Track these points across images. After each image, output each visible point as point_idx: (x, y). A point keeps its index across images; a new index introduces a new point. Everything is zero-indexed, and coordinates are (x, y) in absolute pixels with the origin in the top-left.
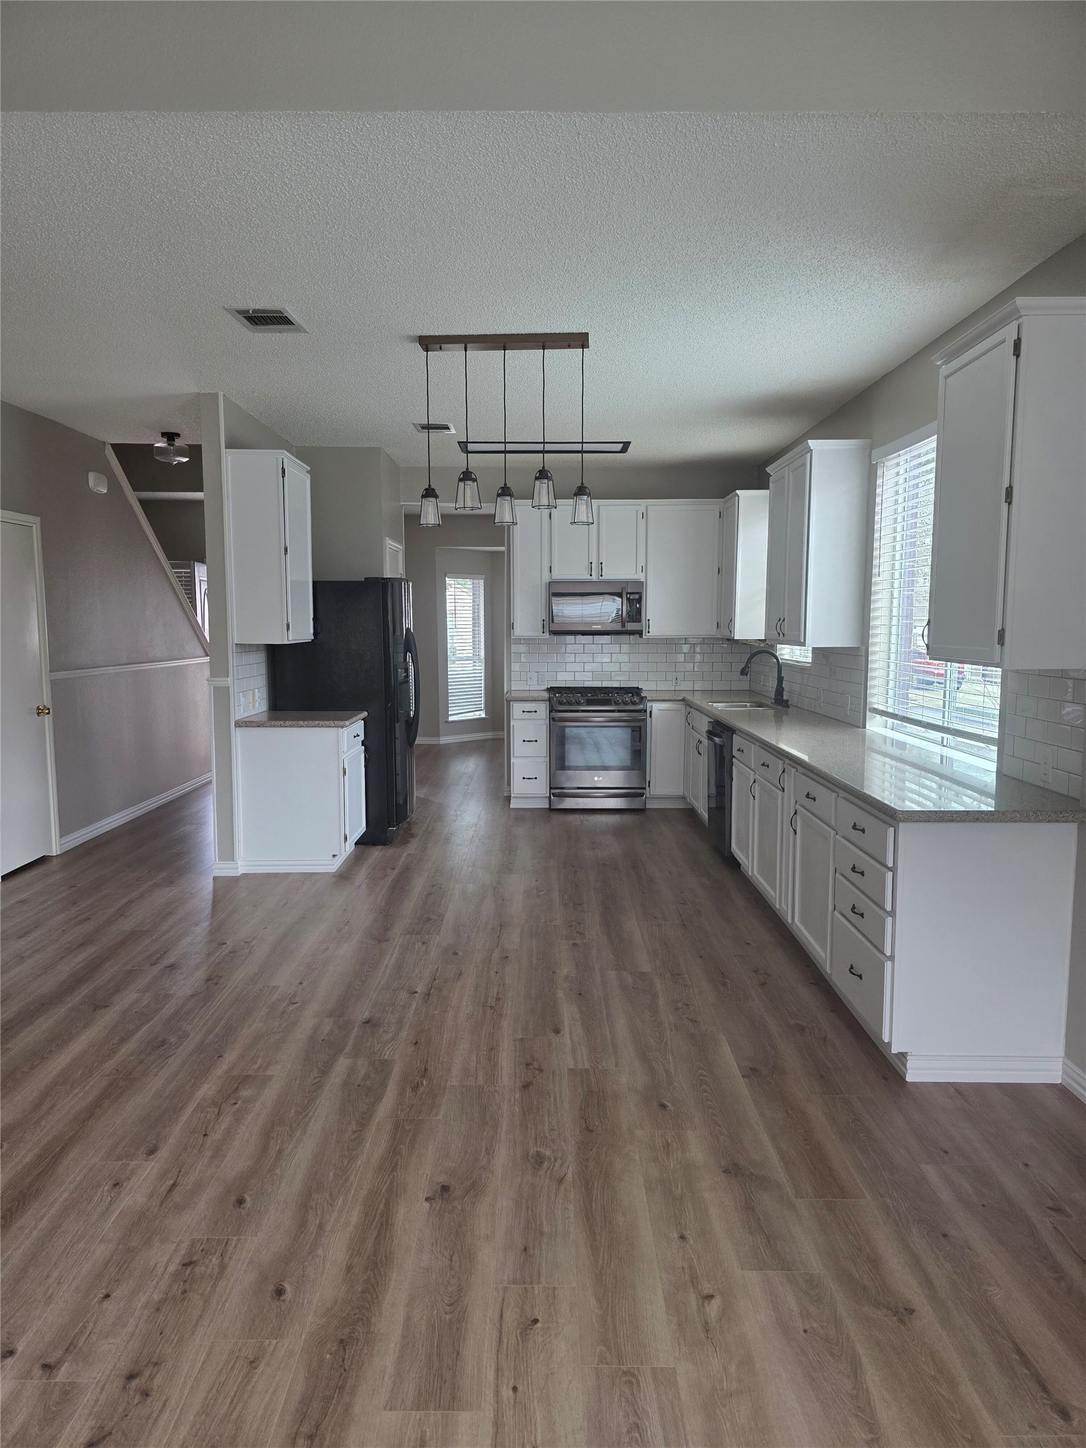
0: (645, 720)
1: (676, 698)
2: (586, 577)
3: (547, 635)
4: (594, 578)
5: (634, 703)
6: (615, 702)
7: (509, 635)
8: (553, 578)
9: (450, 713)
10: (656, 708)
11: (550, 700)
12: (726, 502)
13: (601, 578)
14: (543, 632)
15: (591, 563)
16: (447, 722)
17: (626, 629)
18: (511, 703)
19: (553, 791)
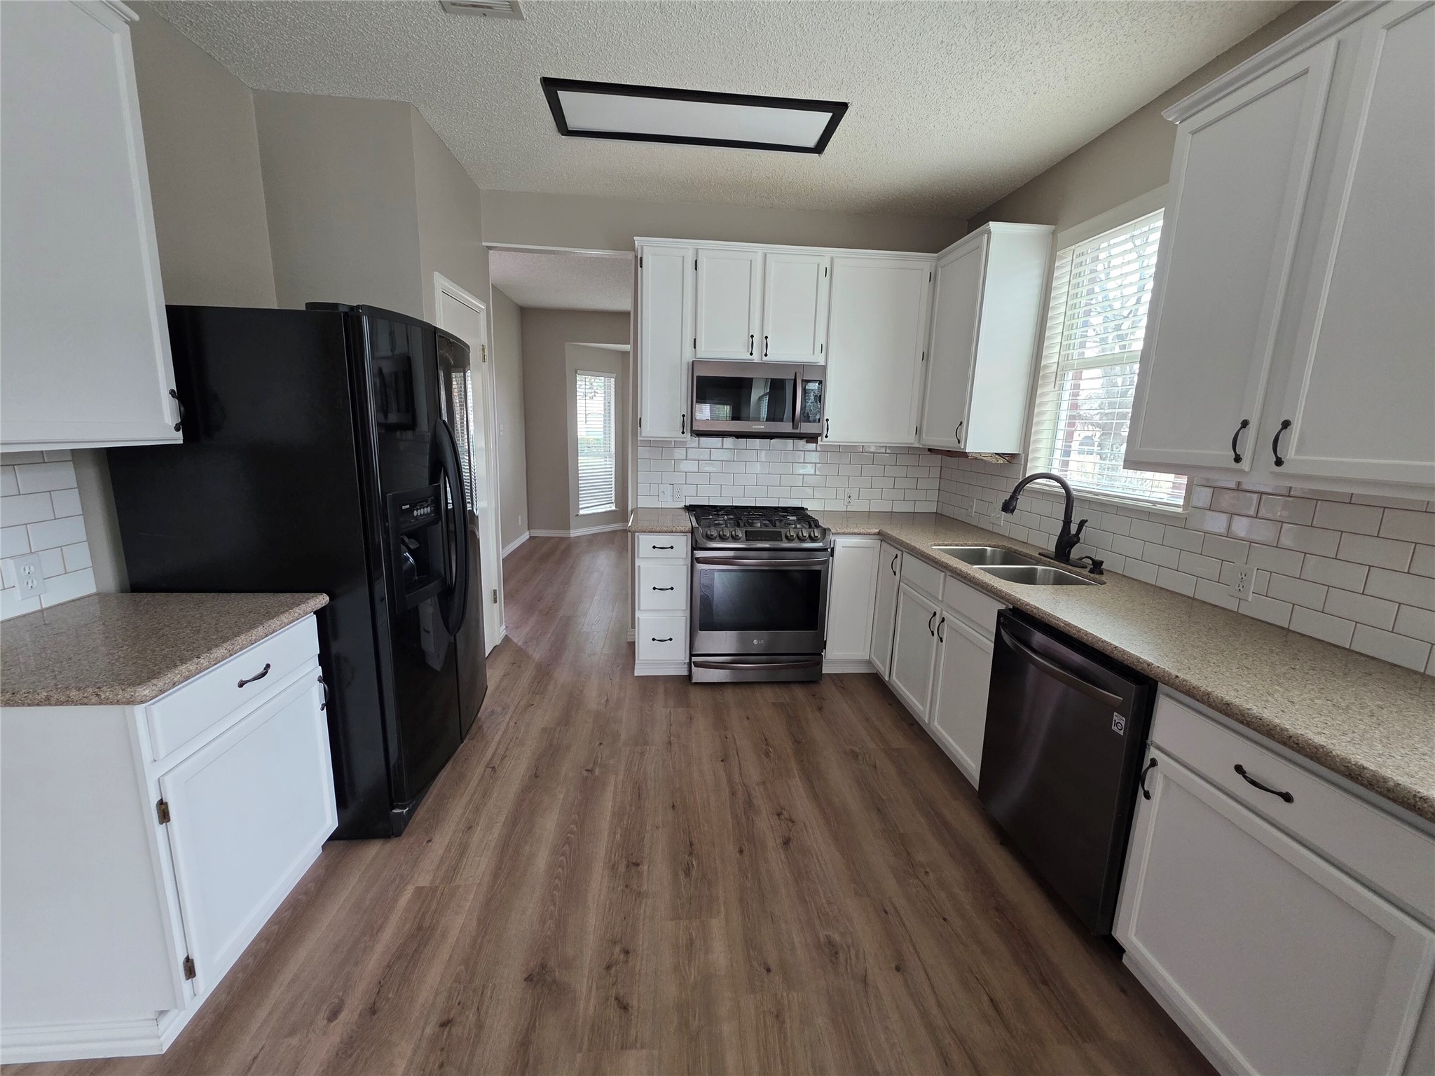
0: (826, 562)
1: (869, 531)
2: (745, 356)
3: (688, 435)
4: (756, 358)
5: (813, 539)
6: (786, 537)
7: (635, 434)
8: (698, 356)
9: (580, 506)
10: (842, 544)
11: (693, 531)
12: (939, 259)
13: (765, 358)
14: (683, 433)
15: (752, 336)
16: (577, 515)
17: (798, 431)
18: (636, 534)
19: (694, 659)
